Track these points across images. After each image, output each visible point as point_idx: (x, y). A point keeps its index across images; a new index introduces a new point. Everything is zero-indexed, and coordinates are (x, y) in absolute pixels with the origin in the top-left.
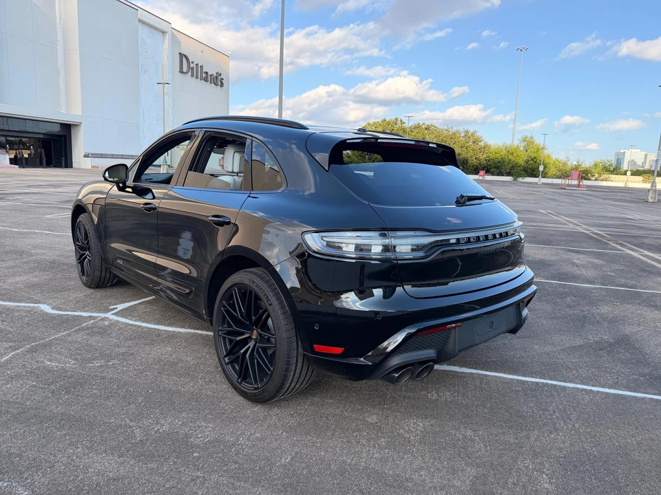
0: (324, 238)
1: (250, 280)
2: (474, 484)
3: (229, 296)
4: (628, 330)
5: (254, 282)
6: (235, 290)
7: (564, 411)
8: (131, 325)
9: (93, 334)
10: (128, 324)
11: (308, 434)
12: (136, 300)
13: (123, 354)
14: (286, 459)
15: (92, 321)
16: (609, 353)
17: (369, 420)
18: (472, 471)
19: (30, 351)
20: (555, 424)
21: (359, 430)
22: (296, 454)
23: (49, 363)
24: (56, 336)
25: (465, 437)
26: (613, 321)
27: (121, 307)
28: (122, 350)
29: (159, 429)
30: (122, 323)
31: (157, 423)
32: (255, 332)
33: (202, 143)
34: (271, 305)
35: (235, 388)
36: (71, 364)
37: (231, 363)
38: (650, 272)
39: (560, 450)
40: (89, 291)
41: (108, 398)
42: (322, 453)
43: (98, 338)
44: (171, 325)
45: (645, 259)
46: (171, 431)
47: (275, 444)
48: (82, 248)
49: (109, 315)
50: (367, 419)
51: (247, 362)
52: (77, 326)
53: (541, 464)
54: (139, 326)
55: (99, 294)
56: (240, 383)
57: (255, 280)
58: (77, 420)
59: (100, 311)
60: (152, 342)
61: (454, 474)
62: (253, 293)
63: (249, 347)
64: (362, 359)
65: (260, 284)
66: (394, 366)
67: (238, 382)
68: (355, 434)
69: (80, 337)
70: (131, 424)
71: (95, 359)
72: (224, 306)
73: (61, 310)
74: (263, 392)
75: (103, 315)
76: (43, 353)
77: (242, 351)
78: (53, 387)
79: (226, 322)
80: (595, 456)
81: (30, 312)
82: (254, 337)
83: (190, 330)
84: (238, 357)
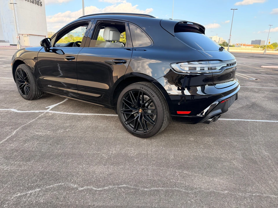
0: (181, 66)
1: (140, 87)
2: (243, 156)
3: (127, 95)
4: (253, 100)
5: (143, 88)
6: (131, 93)
7: (253, 129)
8: (63, 114)
9: (48, 119)
10: (61, 114)
11: (172, 147)
12: (56, 104)
13: (70, 126)
14: (172, 157)
15: (42, 114)
16: (253, 108)
17: (191, 139)
18: (239, 152)
19: (24, 129)
20: (254, 133)
21: (190, 143)
22: (174, 154)
23: (38, 133)
24: (31, 122)
25: (228, 141)
26: (246, 98)
27: (51, 107)
28: (68, 125)
29: (112, 153)
30: (58, 114)
31: (110, 151)
32: (141, 110)
33: (96, 26)
34: (154, 97)
35: (133, 134)
36: (48, 133)
37: (129, 124)
38: (245, 80)
39: (262, 141)
40: (30, 102)
41: (79, 144)
42: (184, 153)
43: (52, 120)
44: (81, 112)
45: (241, 76)
46: (118, 153)
47: (163, 152)
48: (20, 81)
49: (48, 111)
50: (190, 139)
51: (139, 123)
52: (37, 117)
53: (259, 147)
54: (67, 114)
55: (35, 102)
56: (135, 131)
57: (144, 87)
58: (72, 154)
59: (42, 109)
60: (79, 120)
61: (234, 154)
62: (142, 92)
63: (139, 116)
64: (198, 115)
65: (146, 89)
66: (211, 116)
67: (134, 131)
68: (190, 145)
69: (42, 121)
70: (98, 152)
71: (58, 129)
72: (124, 100)
73: (22, 110)
74: (150, 133)
75: (46, 111)
76: (31, 129)
77: (135, 118)
78: (48, 143)
79: (124, 105)
80: (273, 142)
81: (7, 112)
82: (140, 112)
83: (91, 114)
84: (134, 120)
